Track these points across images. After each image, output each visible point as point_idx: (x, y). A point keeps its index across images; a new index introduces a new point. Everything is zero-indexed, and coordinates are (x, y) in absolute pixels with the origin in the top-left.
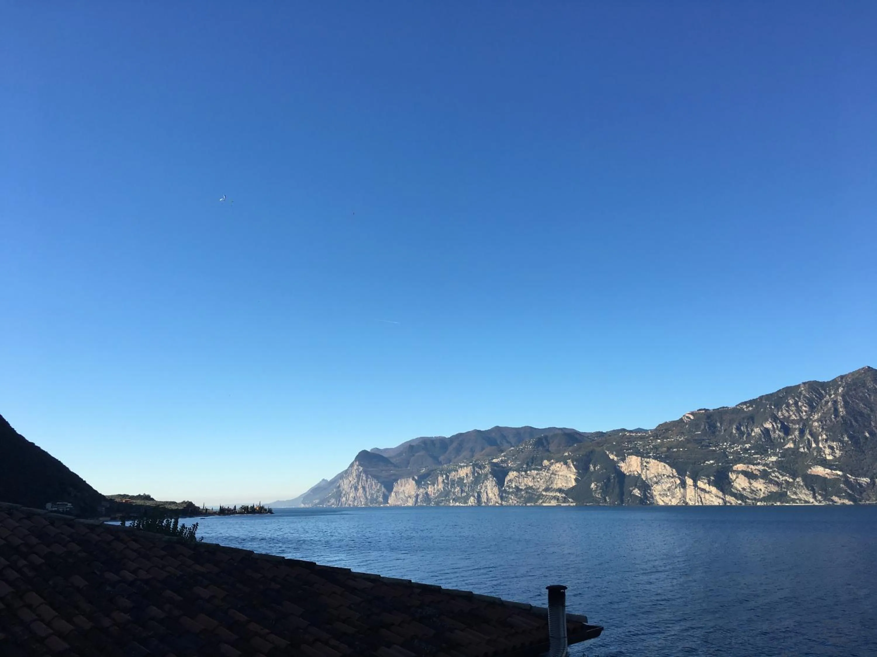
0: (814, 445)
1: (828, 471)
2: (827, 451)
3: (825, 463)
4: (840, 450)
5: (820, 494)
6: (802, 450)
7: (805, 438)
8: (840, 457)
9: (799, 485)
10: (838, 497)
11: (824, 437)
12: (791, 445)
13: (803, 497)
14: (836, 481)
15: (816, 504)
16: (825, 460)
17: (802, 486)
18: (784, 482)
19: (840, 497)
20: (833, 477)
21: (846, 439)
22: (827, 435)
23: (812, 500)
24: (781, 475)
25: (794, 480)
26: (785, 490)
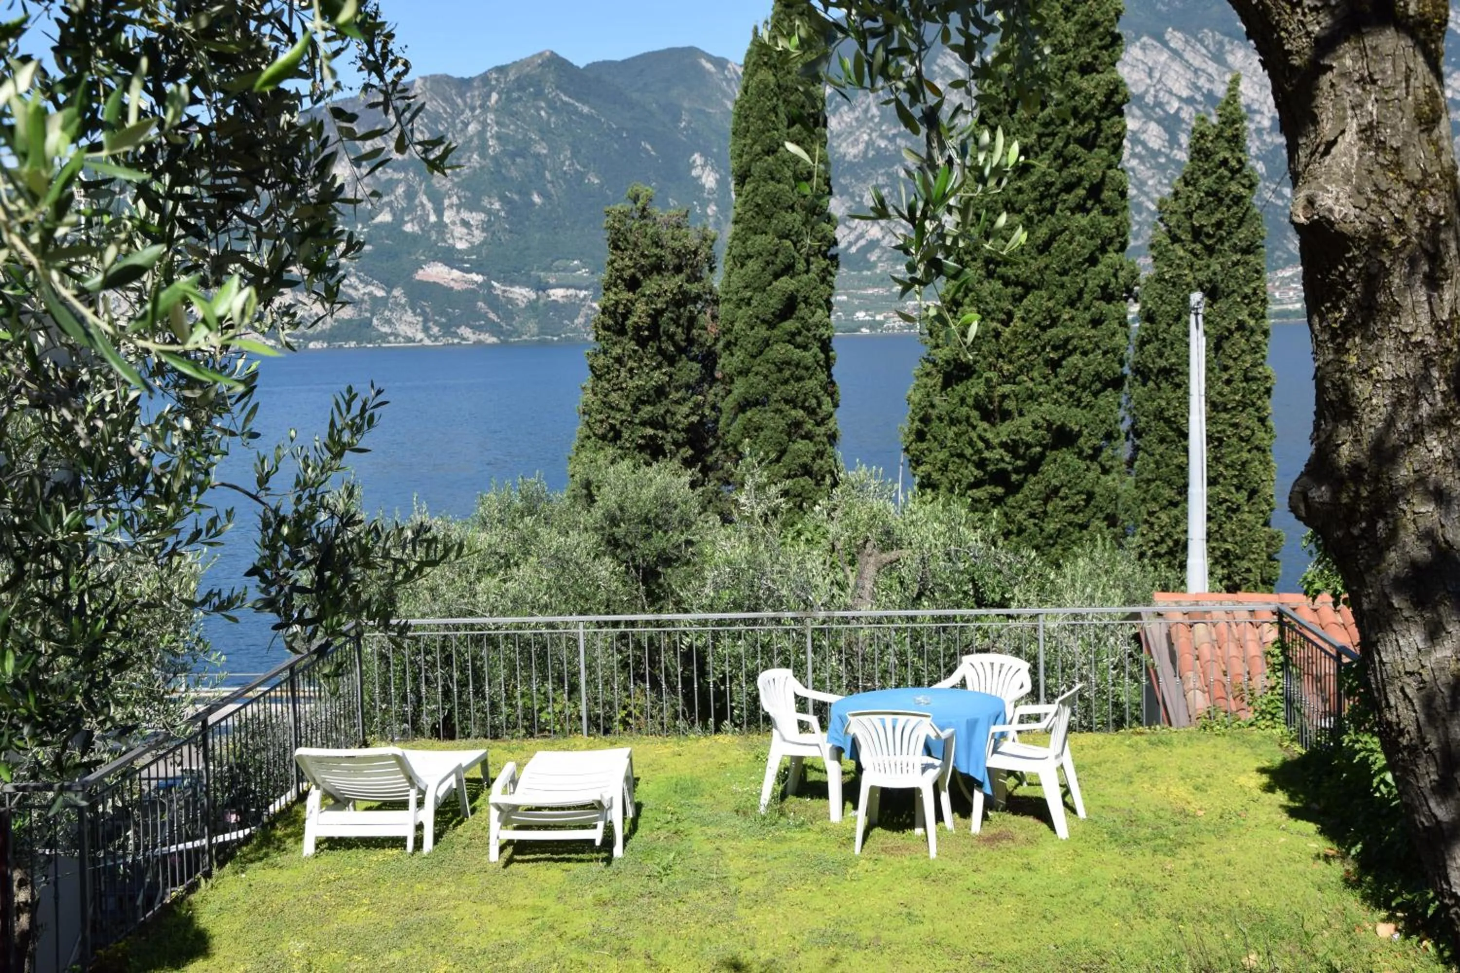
0: (433, 218)
1: (456, 274)
2: (459, 231)
3: (451, 258)
4: (484, 230)
5: (436, 323)
6: (408, 228)
7: (417, 202)
8: (482, 244)
9: (397, 304)
10: (472, 327)
11: (455, 200)
12: (385, 217)
13: (403, 329)
14: (470, 295)
15: (427, 342)
16: (452, 249)
17: (403, 307)
18: (366, 297)
19: (475, 329)
20: (466, 286)
21: (497, 206)
22: (459, 198)
23: (420, 335)
24: (361, 281)
25: (389, 292)
26: (368, 315)
